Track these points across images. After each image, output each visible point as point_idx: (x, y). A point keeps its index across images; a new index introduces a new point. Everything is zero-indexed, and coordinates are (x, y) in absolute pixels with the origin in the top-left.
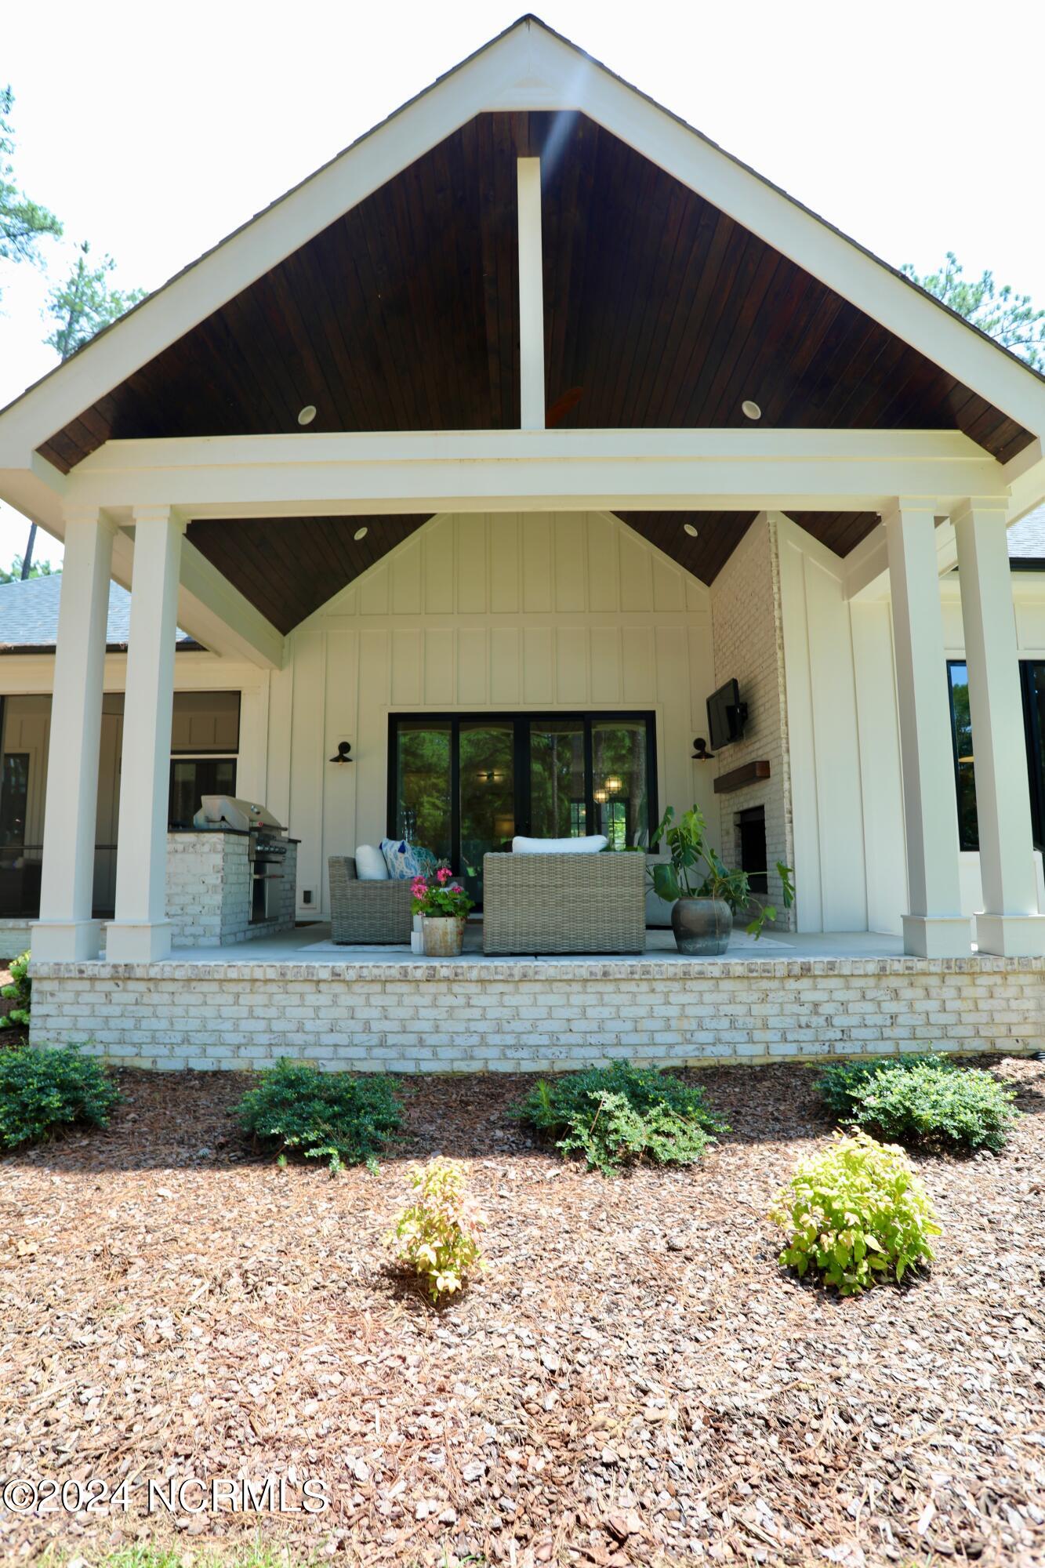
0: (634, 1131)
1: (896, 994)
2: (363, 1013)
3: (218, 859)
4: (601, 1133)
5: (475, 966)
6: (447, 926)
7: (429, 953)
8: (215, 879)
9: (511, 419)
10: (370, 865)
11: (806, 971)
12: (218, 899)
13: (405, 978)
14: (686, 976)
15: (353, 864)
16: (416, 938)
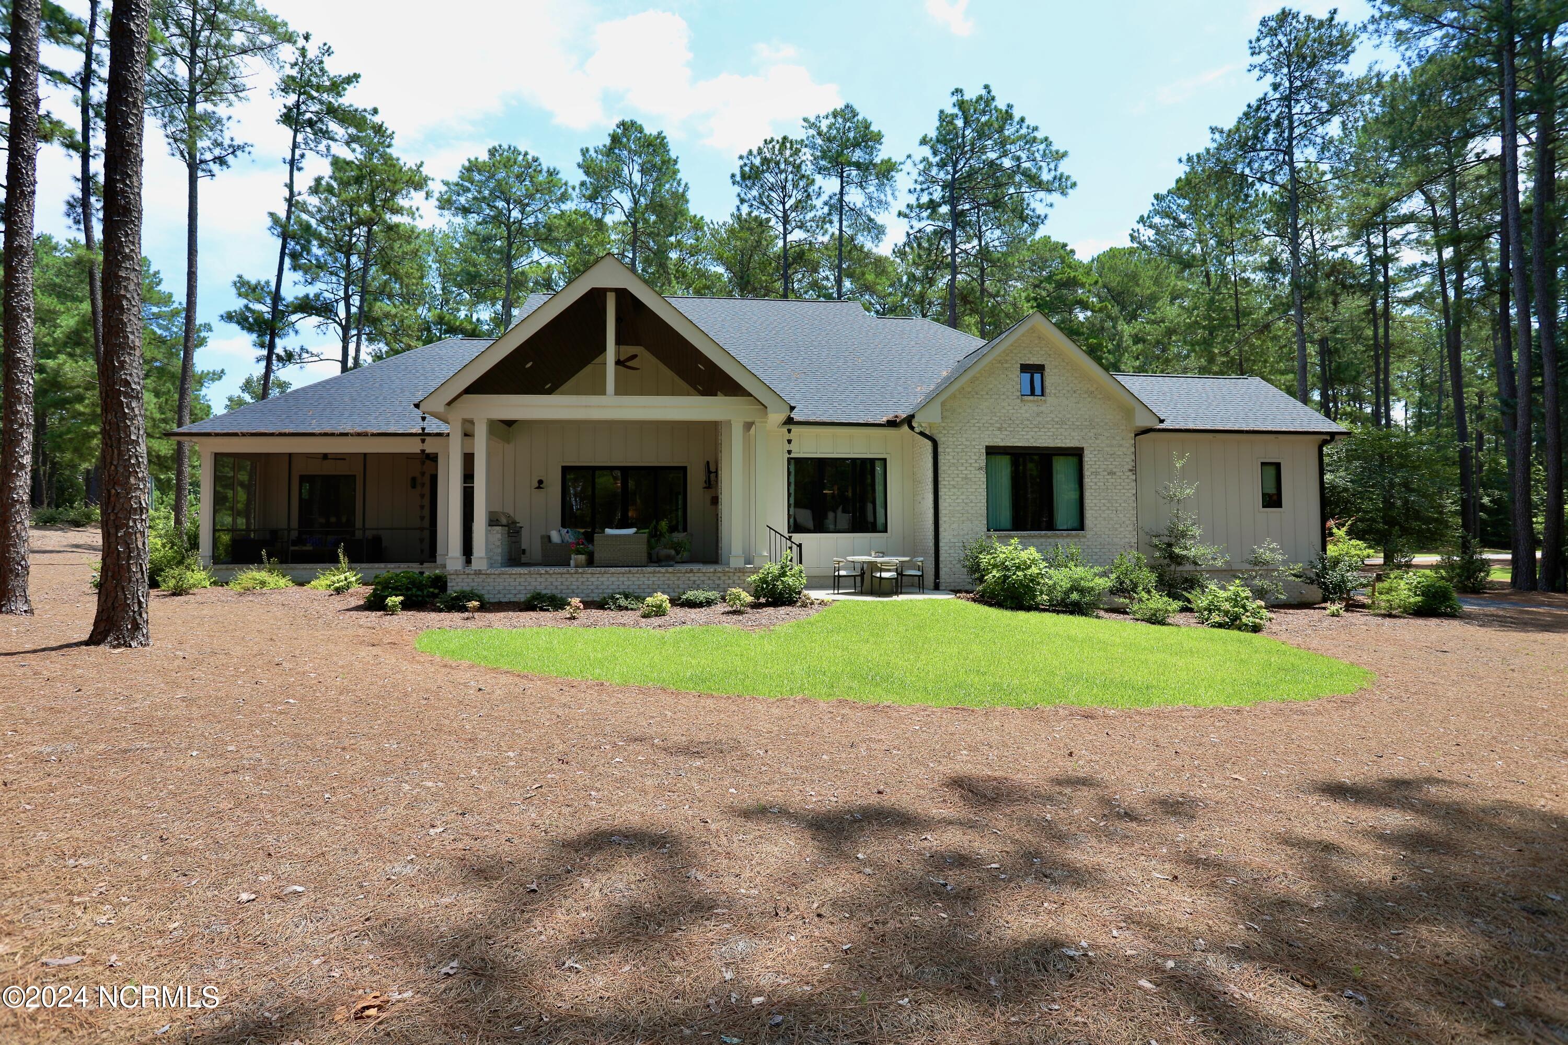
0: (623, 602)
1: (719, 578)
2: (555, 584)
3: (499, 536)
4: (614, 603)
5: (590, 570)
6: (582, 558)
7: (577, 566)
8: (499, 543)
9: (603, 392)
10: (555, 537)
11: (691, 571)
12: (500, 550)
13: (568, 573)
14: (654, 572)
15: (549, 537)
16: (572, 562)
